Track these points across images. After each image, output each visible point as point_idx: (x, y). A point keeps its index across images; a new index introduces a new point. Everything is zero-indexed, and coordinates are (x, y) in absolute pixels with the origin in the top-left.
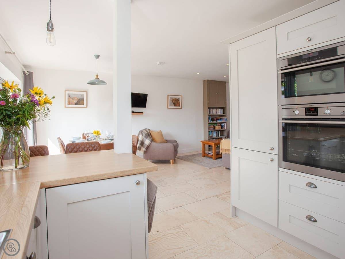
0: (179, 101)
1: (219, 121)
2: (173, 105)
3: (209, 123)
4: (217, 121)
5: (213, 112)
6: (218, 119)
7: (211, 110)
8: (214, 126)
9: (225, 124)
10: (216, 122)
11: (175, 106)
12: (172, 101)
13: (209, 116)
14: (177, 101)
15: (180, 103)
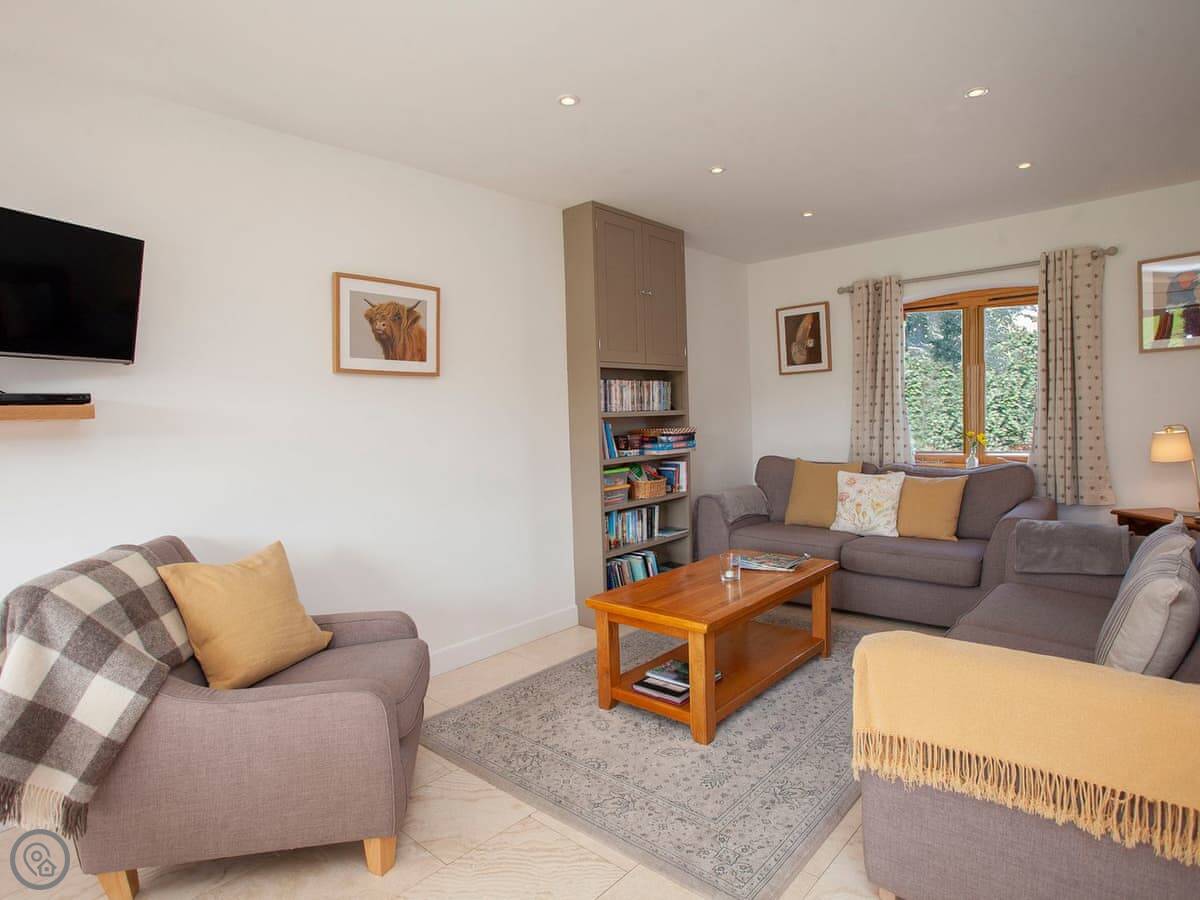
0: (420, 322)
1: (653, 452)
3: (605, 468)
4: (641, 453)
6: (654, 440)
8: (629, 481)
9: (683, 465)
10: (641, 459)
11: (387, 357)
12: (372, 321)
13: (606, 421)
14: (404, 320)
15: (422, 335)
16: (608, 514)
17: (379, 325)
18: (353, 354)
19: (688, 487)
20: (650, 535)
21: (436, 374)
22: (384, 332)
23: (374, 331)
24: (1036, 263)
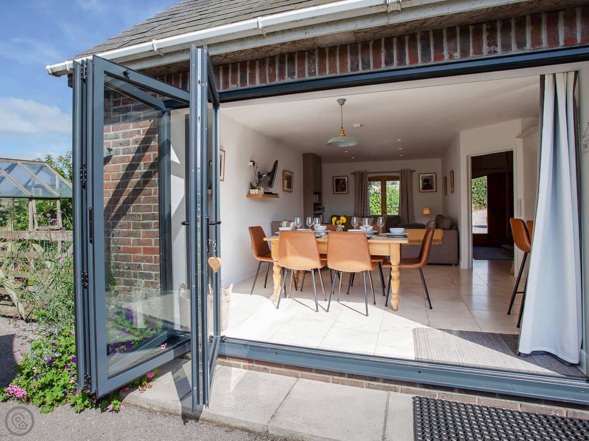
0: (291, 180)
11: (288, 188)
15: (291, 183)
23: (287, 182)
24: (399, 172)
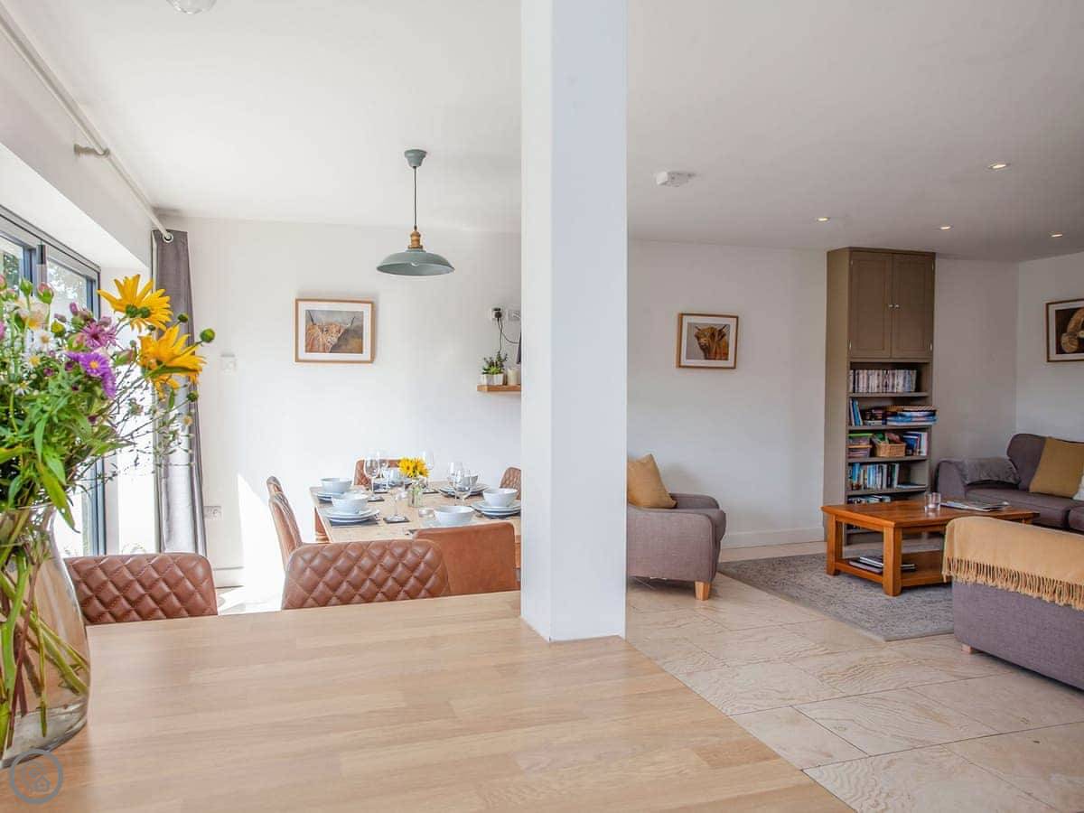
0: (726, 337)
1: (893, 423)
2: (702, 354)
3: (851, 432)
4: (885, 424)
5: (871, 383)
6: (894, 414)
7: (863, 374)
8: (871, 442)
9: (924, 435)
10: (884, 427)
11: (706, 358)
12: (698, 338)
13: (853, 399)
14: (716, 339)
15: (727, 345)
16: (851, 465)
17: (702, 340)
18: (688, 358)
19: (928, 452)
20: (890, 485)
21: (734, 368)
22: (705, 345)
23: (699, 344)
